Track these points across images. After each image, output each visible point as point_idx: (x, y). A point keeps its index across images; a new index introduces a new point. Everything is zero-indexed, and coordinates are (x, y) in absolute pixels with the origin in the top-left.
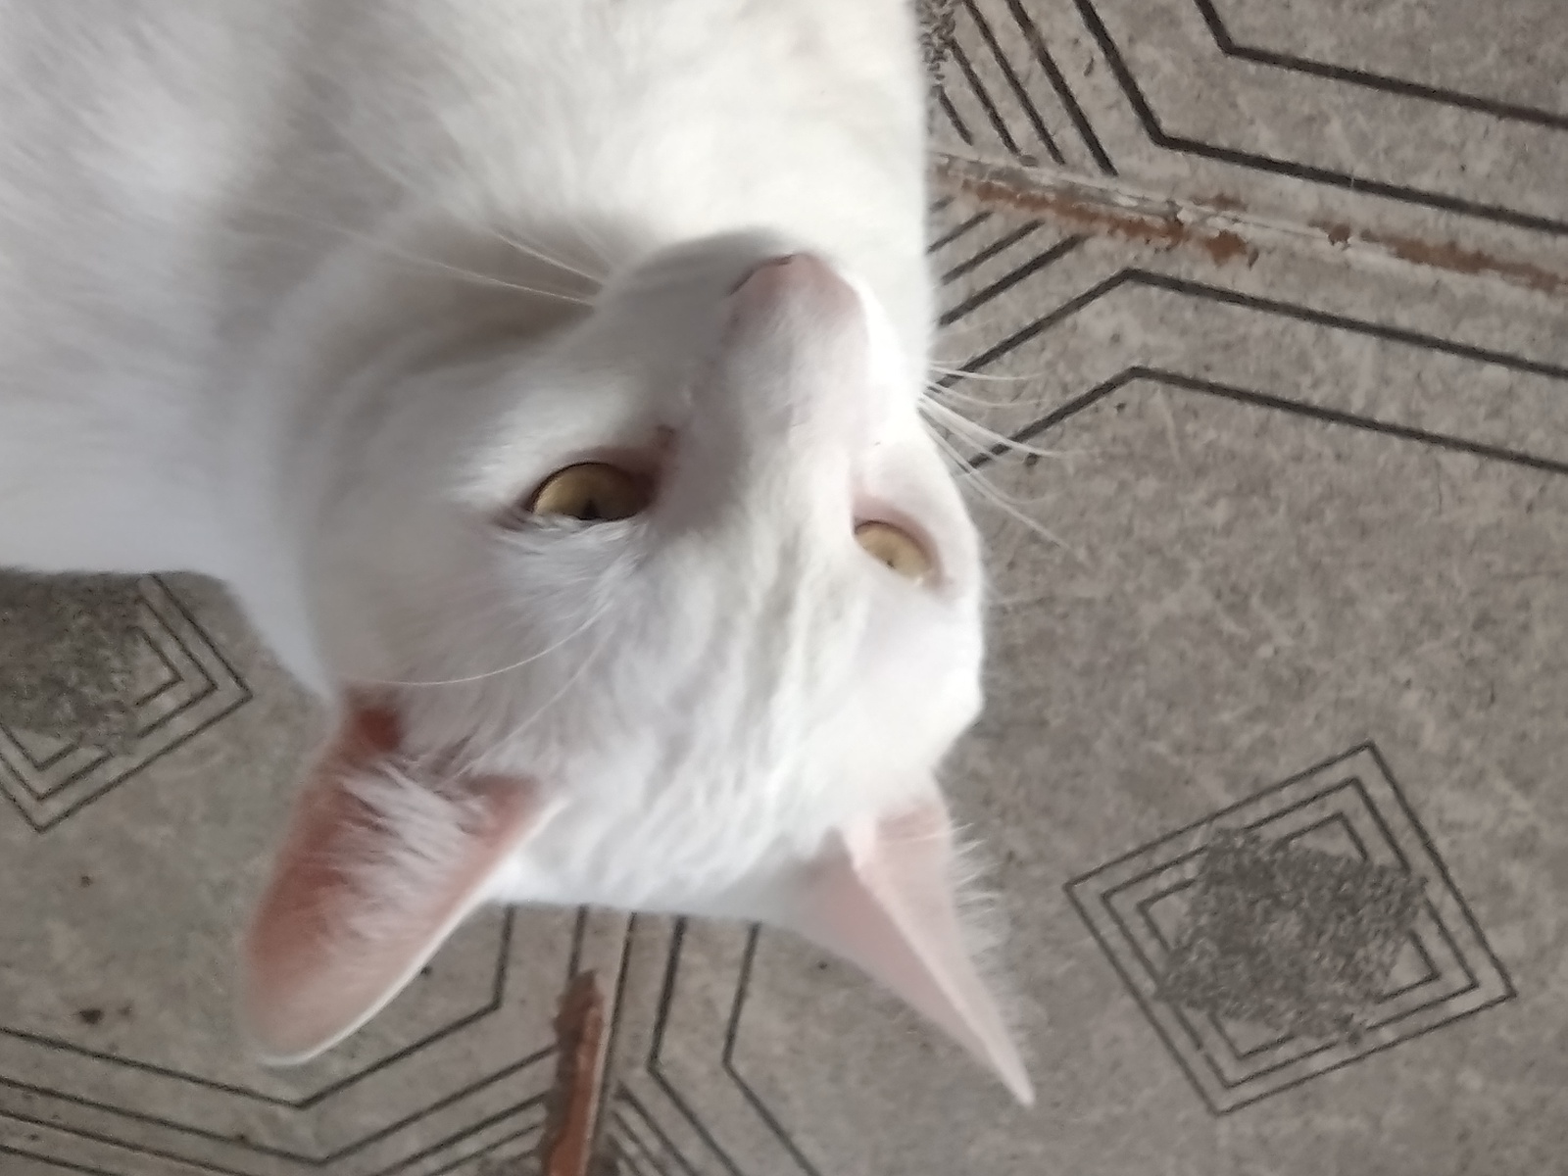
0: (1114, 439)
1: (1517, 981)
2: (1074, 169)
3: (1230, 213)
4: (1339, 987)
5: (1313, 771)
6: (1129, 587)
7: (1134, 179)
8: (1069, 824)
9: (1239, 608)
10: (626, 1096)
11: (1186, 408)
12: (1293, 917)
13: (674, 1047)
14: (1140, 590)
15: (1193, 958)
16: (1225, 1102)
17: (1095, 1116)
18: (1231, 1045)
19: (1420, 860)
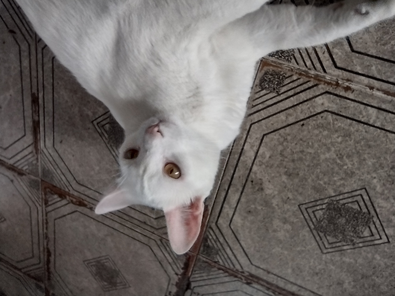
0: (320, 123)
1: (390, 240)
2: (318, 71)
3: (349, 82)
4: (352, 234)
5: (352, 192)
6: (319, 151)
7: (330, 74)
8: (301, 194)
9: (341, 158)
10: (211, 228)
11: (335, 119)
12: (344, 219)
13: (221, 221)
14: (321, 152)
15: (322, 223)
16: (325, 251)
17: (298, 249)
18: (328, 240)
19: (373, 212)
